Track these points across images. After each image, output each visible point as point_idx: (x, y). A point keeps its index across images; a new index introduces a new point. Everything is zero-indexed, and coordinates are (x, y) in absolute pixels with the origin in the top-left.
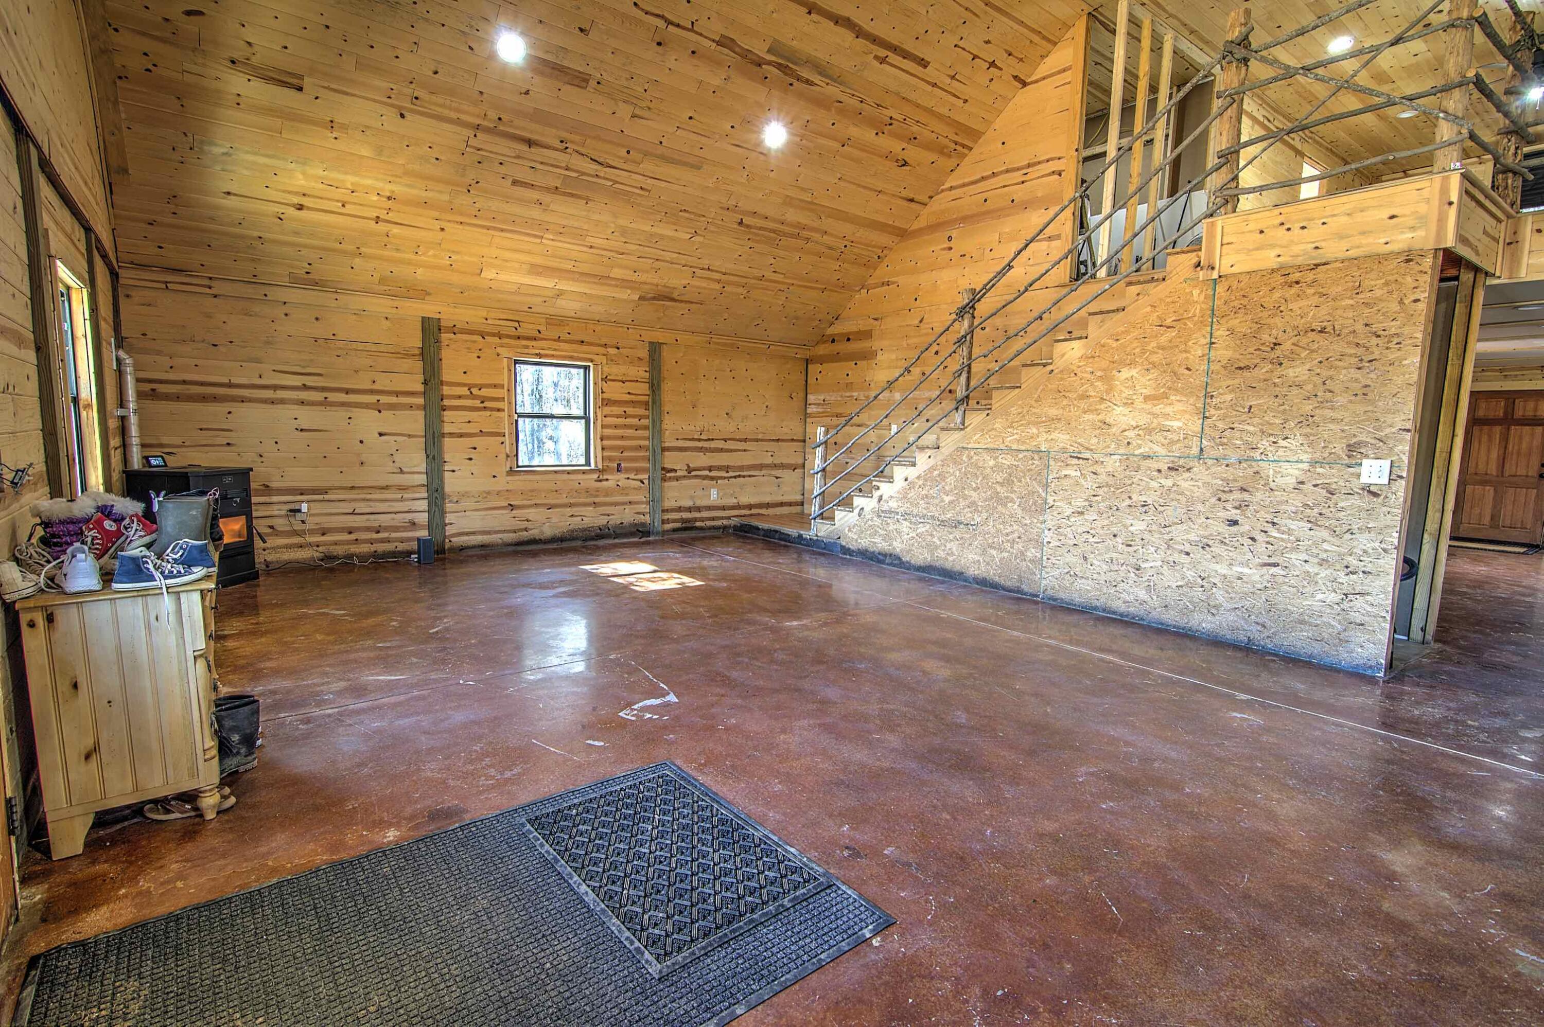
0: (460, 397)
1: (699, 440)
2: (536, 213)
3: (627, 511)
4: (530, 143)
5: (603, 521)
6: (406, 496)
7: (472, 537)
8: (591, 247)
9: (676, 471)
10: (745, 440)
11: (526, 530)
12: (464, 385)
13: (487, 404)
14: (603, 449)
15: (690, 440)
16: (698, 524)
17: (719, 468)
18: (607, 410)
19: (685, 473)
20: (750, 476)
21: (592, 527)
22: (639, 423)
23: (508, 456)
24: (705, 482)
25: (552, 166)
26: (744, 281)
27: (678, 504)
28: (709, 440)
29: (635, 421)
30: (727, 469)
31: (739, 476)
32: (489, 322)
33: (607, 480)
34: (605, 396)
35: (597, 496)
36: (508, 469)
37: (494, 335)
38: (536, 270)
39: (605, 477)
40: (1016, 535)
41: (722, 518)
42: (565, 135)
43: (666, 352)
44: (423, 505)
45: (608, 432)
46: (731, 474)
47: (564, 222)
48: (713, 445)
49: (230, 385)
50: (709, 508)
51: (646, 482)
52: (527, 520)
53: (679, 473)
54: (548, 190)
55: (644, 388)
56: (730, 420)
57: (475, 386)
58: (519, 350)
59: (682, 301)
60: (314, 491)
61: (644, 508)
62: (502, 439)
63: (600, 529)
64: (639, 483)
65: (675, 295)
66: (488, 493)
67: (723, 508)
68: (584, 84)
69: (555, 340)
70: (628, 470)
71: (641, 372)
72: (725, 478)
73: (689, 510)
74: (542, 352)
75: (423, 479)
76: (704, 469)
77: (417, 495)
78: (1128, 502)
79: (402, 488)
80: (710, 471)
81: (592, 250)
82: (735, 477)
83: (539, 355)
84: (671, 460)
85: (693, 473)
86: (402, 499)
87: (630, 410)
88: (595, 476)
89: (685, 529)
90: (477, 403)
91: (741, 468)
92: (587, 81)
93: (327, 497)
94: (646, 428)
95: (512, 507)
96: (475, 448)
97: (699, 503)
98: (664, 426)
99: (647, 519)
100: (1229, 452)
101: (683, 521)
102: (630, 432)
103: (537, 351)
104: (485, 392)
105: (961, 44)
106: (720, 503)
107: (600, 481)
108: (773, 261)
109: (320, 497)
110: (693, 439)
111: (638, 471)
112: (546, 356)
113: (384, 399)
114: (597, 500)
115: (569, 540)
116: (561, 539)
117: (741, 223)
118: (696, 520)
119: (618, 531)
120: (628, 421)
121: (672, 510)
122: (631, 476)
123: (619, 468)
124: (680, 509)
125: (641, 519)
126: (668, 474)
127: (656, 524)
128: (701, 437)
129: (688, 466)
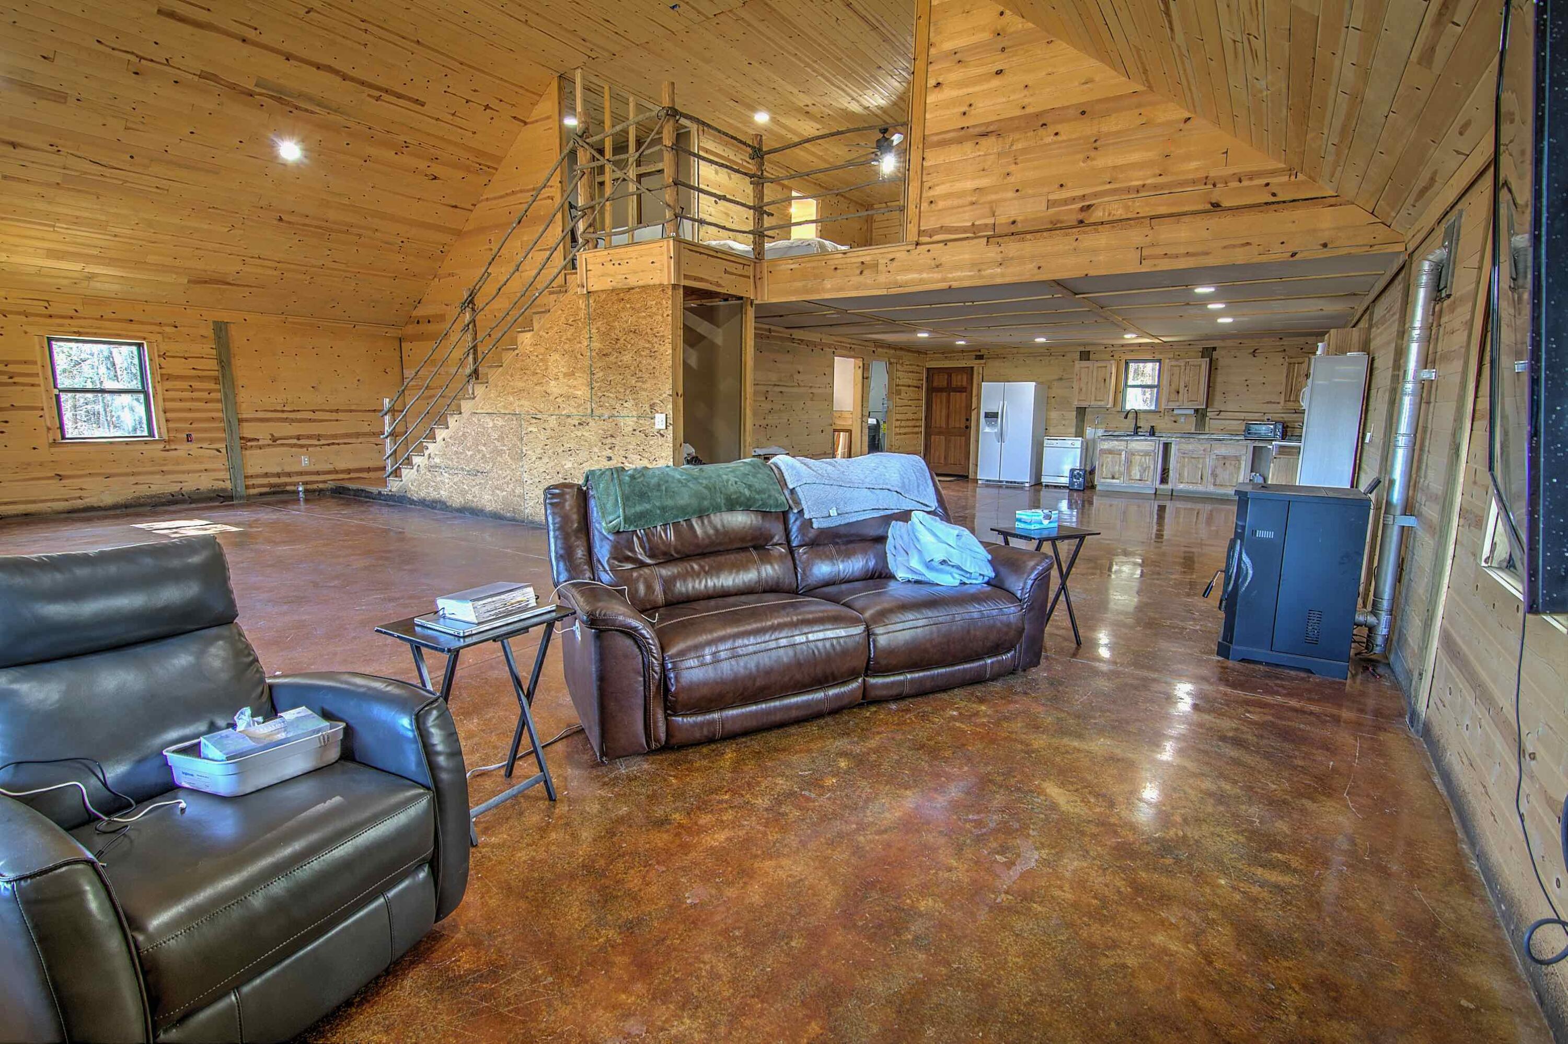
1: (283, 411)
2: (41, 206)
3: (202, 478)
4: (14, 145)
5: (175, 488)
7: (11, 507)
8: (115, 236)
9: (258, 440)
10: (337, 411)
11: (80, 498)
13: (16, 380)
14: (167, 421)
15: (272, 412)
16: (288, 488)
17: (309, 437)
18: (168, 384)
19: (271, 442)
20: (345, 444)
21: (163, 494)
22: (208, 396)
23: (49, 429)
24: (294, 450)
25: (47, 165)
26: (304, 269)
27: (264, 471)
28: (294, 411)
29: (205, 395)
30: (319, 437)
31: (333, 444)
32: (9, 300)
33: (176, 450)
34: (164, 371)
35: (165, 465)
36: (51, 441)
37: (19, 313)
38: (52, 254)
39: (173, 447)
40: (509, 478)
41: (317, 482)
42: (53, 141)
43: (233, 331)
45: (169, 405)
46: (322, 442)
47: (77, 213)
48: (299, 416)
50: (301, 474)
51: (224, 451)
52: (81, 489)
53: (260, 443)
54: (48, 185)
55: (213, 364)
56: (317, 393)
58: (52, 328)
59: (238, 285)
61: (222, 475)
62: (41, 413)
63: (173, 496)
64: (215, 452)
65: (230, 280)
66: (29, 465)
67: (318, 473)
68: (63, 101)
69: (97, 319)
70: (200, 441)
71: (208, 349)
72: (316, 446)
73: (278, 475)
74: (81, 330)
76: (291, 438)
78: (562, 449)
80: (299, 439)
81: (117, 239)
82: (328, 445)
83: (79, 334)
84: (248, 430)
85: (278, 442)
87: (196, 384)
88: (161, 446)
89: (274, 493)
91: (335, 436)
92: (65, 98)
94: (217, 401)
95: (60, 477)
96: (7, 422)
97: (287, 469)
98: (240, 399)
99: (228, 485)
100: (604, 412)
101: (271, 485)
102: (201, 405)
103: (76, 330)
104: (12, 369)
105: (449, 90)
106: (313, 468)
107: (168, 450)
108: (329, 253)
110: (275, 411)
111: (212, 441)
112: (87, 334)
114: (164, 468)
115: (135, 506)
116: (126, 506)
117: (281, 219)
118: (286, 484)
119: (195, 497)
120: (195, 395)
121: (257, 476)
122: (205, 445)
123: (189, 439)
124: (266, 475)
125: (221, 485)
126: (249, 444)
127: (239, 489)
128: (285, 409)
129: (272, 435)
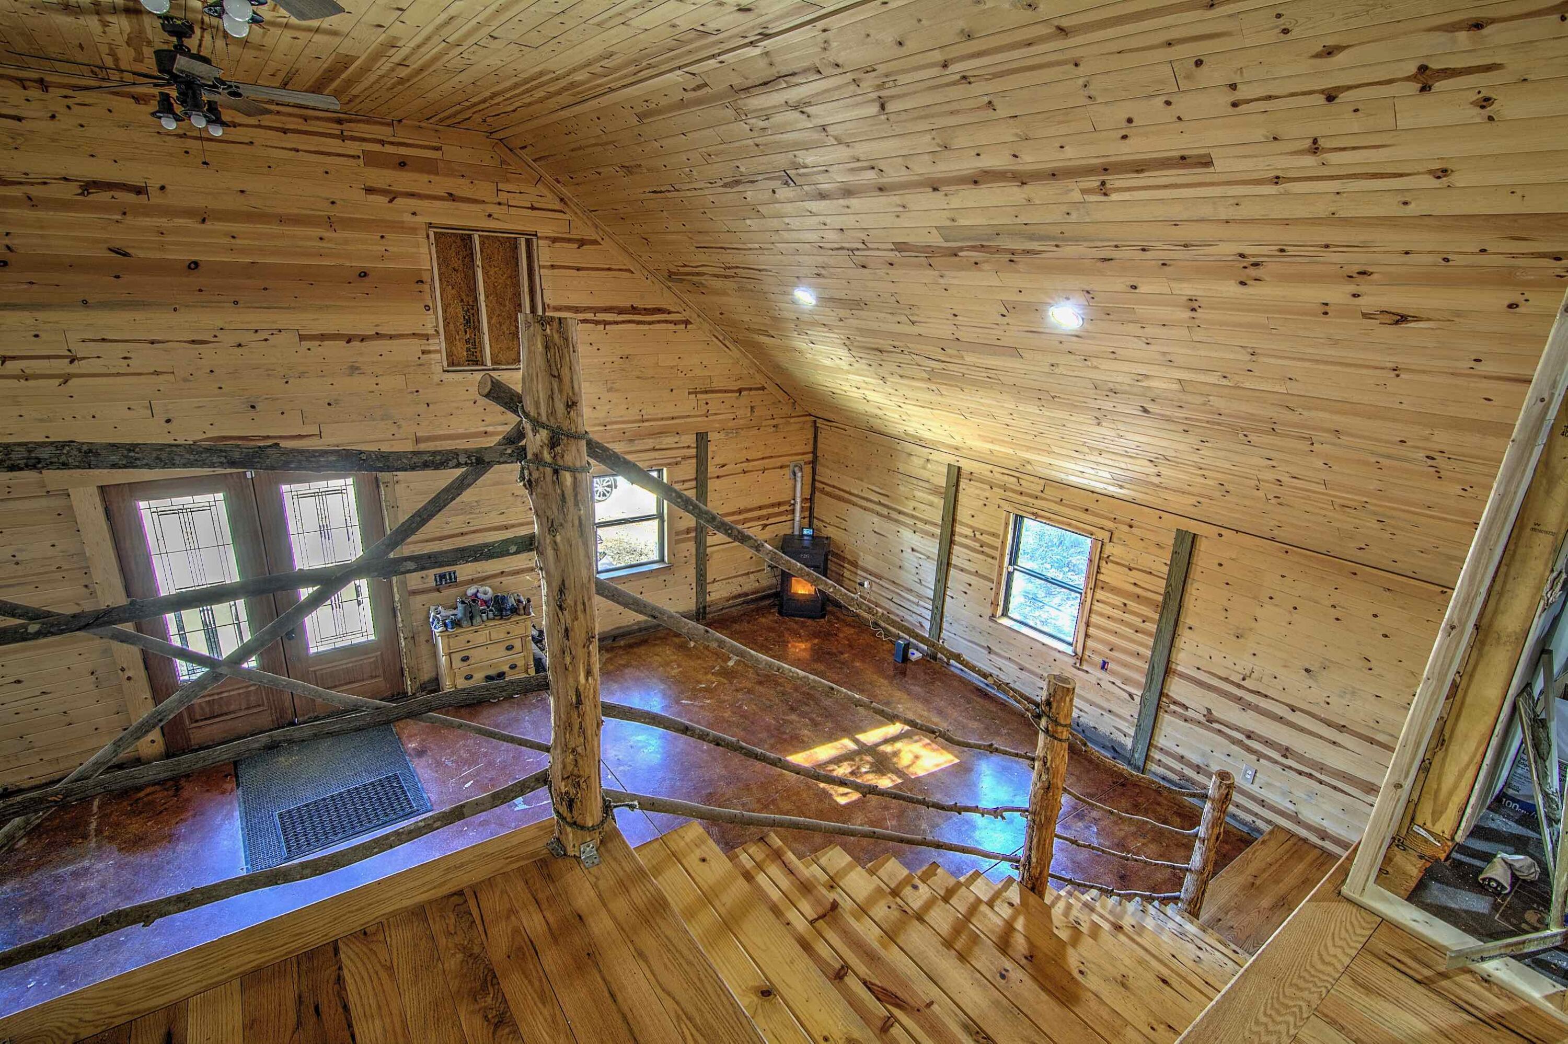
0: (966, 537)
1: (1239, 686)
3: (1104, 718)
6: (921, 603)
9: (1187, 708)
10: (1342, 728)
12: (971, 527)
13: (985, 549)
15: (1221, 678)
17: (1267, 742)
18: (1100, 595)
19: (1203, 719)
20: (1335, 788)
22: (1141, 625)
23: (992, 603)
24: (1235, 748)
27: (1180, 751)
28: (1258, 694)
29: (1137, 621)
30: (1286, 752)
31: (1310, 776)
32: (994, 474)
33: (1087, 672)
34: (1100, 578)
36: (990, 615)
37: (1000, 487)
39: (1084, 668)
41: (1256, 815)
44: (928, 614)
46: (1291, 763)
48: (1264, 704)
49: (850, 493)
51: (1137, 700)
52: (1000, 669)
53: (1190, 713)
55: (1159, 585)
56: (1310, 682)
57: (979, 530)
58: (1018, 506)
60: (876, 576)
61: (1124, 726)
62: (990, 586)
64: (1127, 696)
66: (974, 628)
67: (1262, 803)
69: (1056, 502)
70: (1113, 673)
71: (1160, 563)
72: (1276, 762)
73: (1198, 769)
74: (1039, 512)
75: (931, 594)
76: (1237, 729)
77: (927, 605)
79: (920, 596)
80: (1249, 737)
82: (1300, 773)
85: (1215, 725)
86: (918, 604)
87: (1132, 606)
88: (1071, 661)
90: (977, 546)
91: (1322, 768)
93: (881, 582)
94: (1148, 634)
95: (990, 650)
96: (970, 585)
98: (1180, 642)
99: (1129, 743)
101: (1183, 776)
102: (1129, 632)
104: (985, 538)
107: (1079, 669)
109: (878, 581)
110: (1226, 680)
111: (1126, 680)
113: (920, 525)
119: (1088, 734)
120: (1127, 617)
121: (1167, 753)
122: (1118, 683)
123: (1104, 666)
124: (1181, 759)
125: (1122, 739)
126: (1172, 707)
127: (1136, 755)
128: (1242, 683)
129: (1209, 710)
